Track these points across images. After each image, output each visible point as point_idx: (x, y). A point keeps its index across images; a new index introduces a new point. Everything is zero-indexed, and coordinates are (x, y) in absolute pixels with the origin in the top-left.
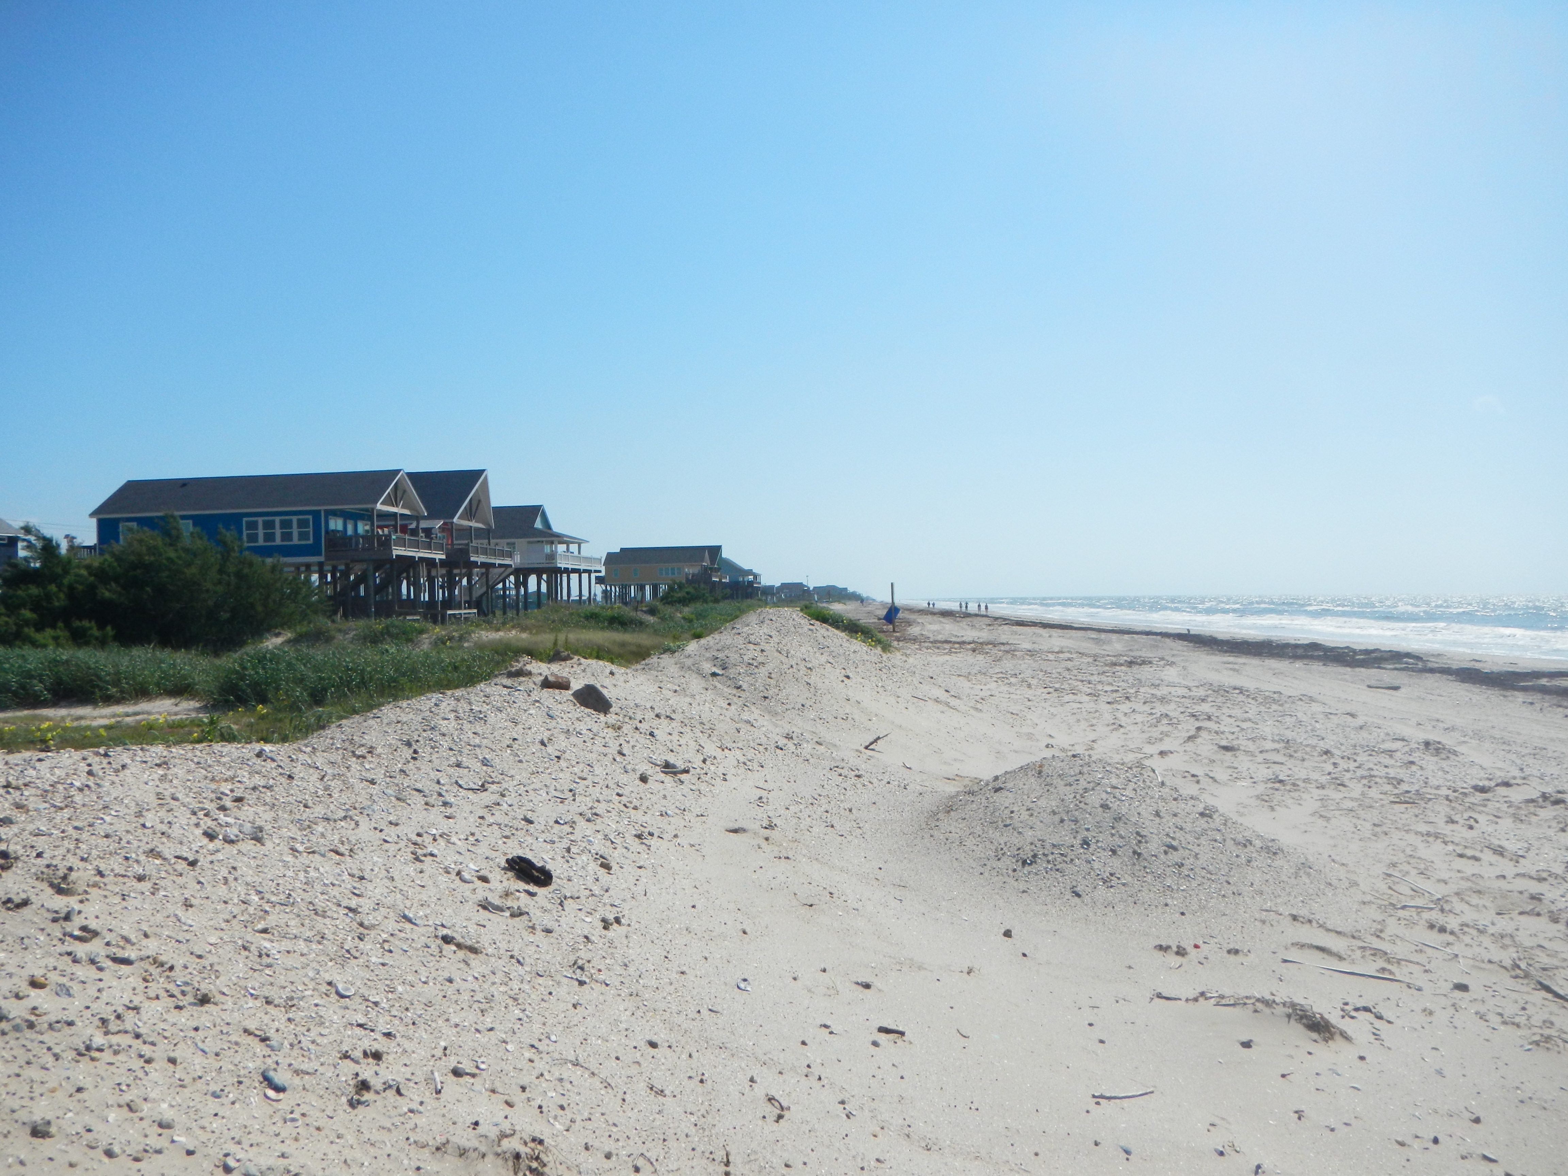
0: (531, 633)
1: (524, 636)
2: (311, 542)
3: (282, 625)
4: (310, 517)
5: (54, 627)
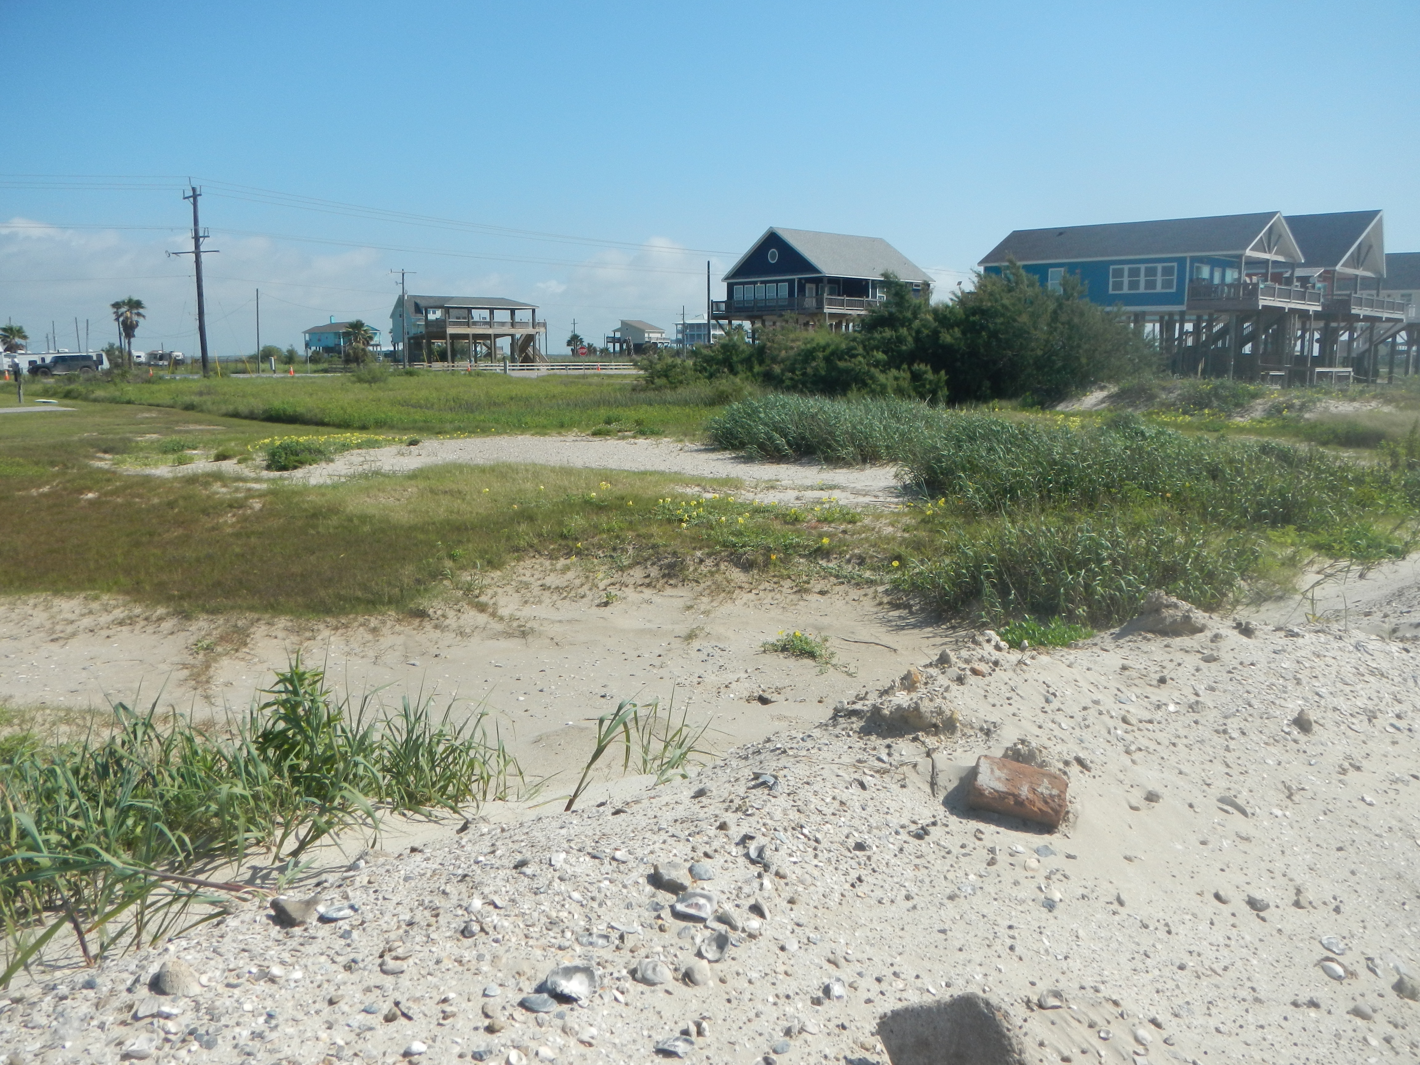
0: (1397, 407)
1: (1386, 409)
2: (1174, 290)
3: (1110, 379)
4: (1175, 264)
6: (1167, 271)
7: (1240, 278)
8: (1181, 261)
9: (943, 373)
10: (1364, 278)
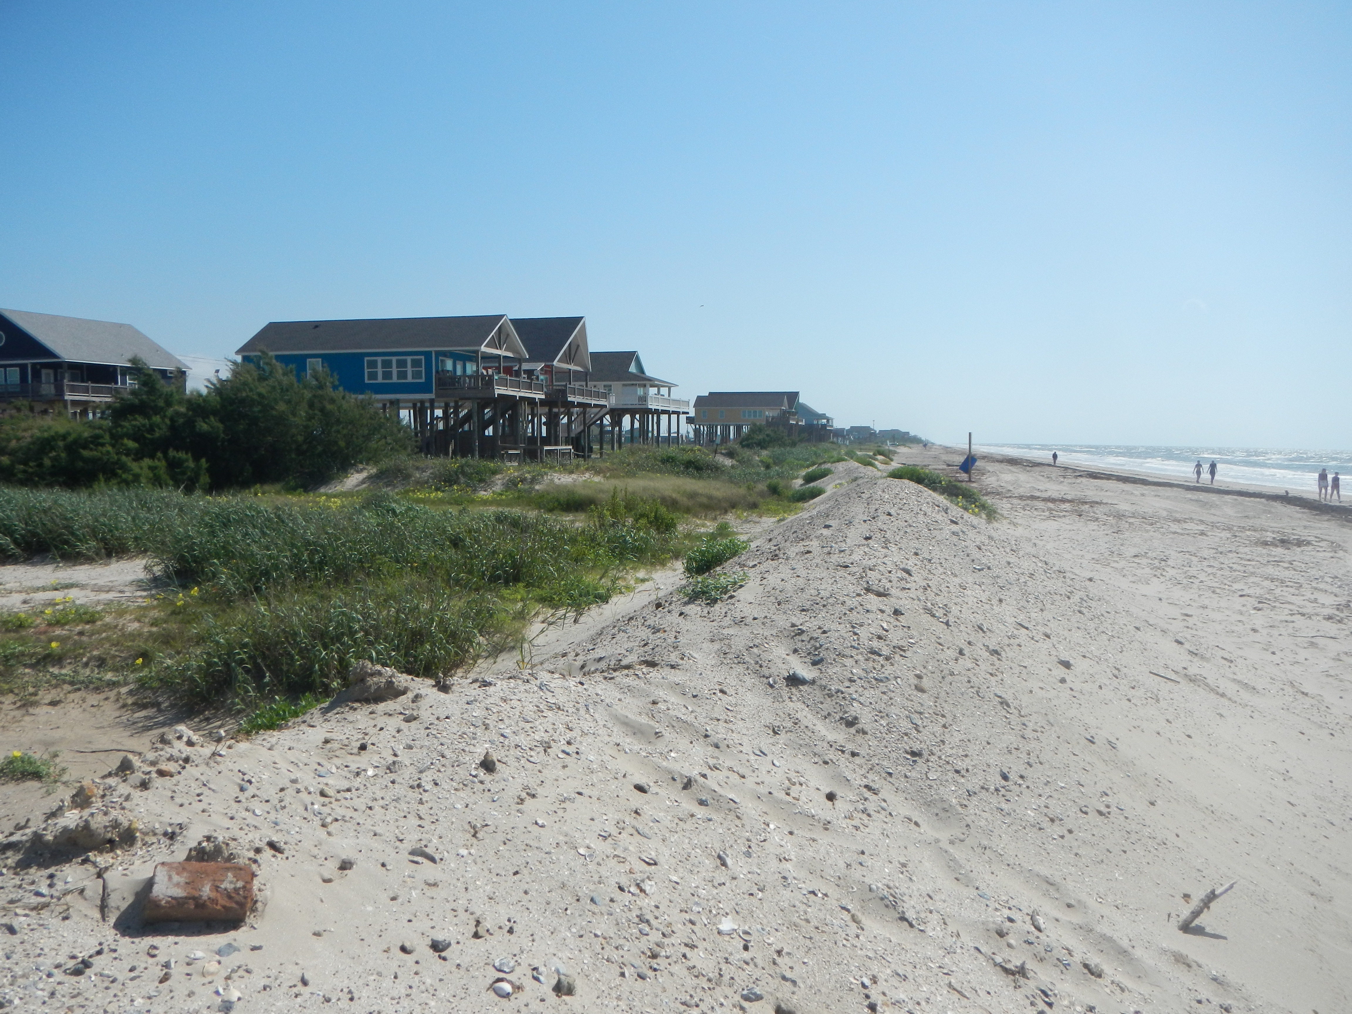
0: (605, 477)
1: (597, 479)
2: (423, 380)
3: (368, 461)
4: (423, 357)
5: (152, 457)
6: (416, 363)
7: (478, 370)
8: (428, 355)
9: (203, 461)
10: (576, 372)
